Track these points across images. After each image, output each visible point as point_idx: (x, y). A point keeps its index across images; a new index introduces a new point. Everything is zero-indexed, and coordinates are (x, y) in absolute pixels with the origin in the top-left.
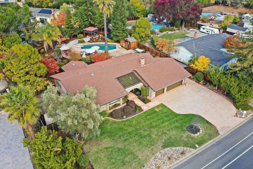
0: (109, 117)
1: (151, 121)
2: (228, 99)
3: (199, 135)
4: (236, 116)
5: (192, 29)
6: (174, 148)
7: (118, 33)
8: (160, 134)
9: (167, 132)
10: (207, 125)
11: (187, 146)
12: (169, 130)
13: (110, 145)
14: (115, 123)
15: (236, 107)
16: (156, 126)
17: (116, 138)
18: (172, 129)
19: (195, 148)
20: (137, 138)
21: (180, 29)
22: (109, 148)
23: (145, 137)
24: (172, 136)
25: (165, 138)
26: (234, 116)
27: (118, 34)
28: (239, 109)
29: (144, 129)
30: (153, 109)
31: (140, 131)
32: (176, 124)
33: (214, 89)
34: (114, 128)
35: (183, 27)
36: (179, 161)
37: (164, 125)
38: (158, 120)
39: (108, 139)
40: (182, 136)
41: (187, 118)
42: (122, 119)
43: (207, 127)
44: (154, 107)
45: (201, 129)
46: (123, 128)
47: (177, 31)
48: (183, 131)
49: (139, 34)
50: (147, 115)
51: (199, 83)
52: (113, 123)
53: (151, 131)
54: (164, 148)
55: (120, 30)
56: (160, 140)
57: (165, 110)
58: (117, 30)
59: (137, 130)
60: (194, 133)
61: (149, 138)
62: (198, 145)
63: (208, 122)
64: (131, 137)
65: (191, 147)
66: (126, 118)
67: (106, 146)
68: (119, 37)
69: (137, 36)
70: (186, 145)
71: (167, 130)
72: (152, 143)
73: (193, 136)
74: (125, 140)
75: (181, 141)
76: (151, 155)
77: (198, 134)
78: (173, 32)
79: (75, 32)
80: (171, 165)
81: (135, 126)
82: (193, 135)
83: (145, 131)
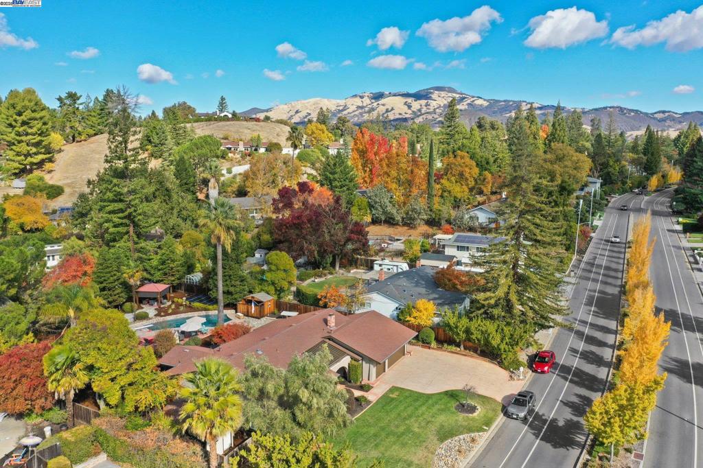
1: (397, 411)
3: (480, 413)
4: (512, 379)
5: (355, 270)
6: (457, 438)
8: (423, 424)
9: (433, 420)
11: (473, 432)
12: (434, 416)
15: (504, 369)
16: (410, 416)
18: (436, 414)
19: (485, 430)
20: (392, 439)
21: (334, 271)
23: (403, 434)
24: (444, 424)
25: (435, 428)
26: (510, 380)
28: (510, 370)
29: (394, 424)
30: (385, 396)
31: (390, 429)
32: (438, 407)
33: (460, 351)
35: (337, 268)
36: (475, 452)
37: (420, 411)
38: (406, 407)
40: (456, 420)
44: (386, 393)
45: (475, 405)
47: (329, 277)
48: (453, 413)
50: (384, 406)
51: (429, 348)
53: (406, 424)
54: (442, 442)
56: (429, 433)
57: (407, 394)
59: (383, 429)
60: (472, 413)
61: (411, 433)
62: (486, 426)
64: (382, 440)
65: (478, 431)
70: (470, 430)
71: (431, 417)
72: (421, 439)
73: (472, 416)
74: (377, 446)
75: (459, 427)
76: (430, 455)
77: (477, 412)
78: (323, 279)
80: (468, 460)
81: (376, 423)
82: (470, 415)
83: (397, 427)
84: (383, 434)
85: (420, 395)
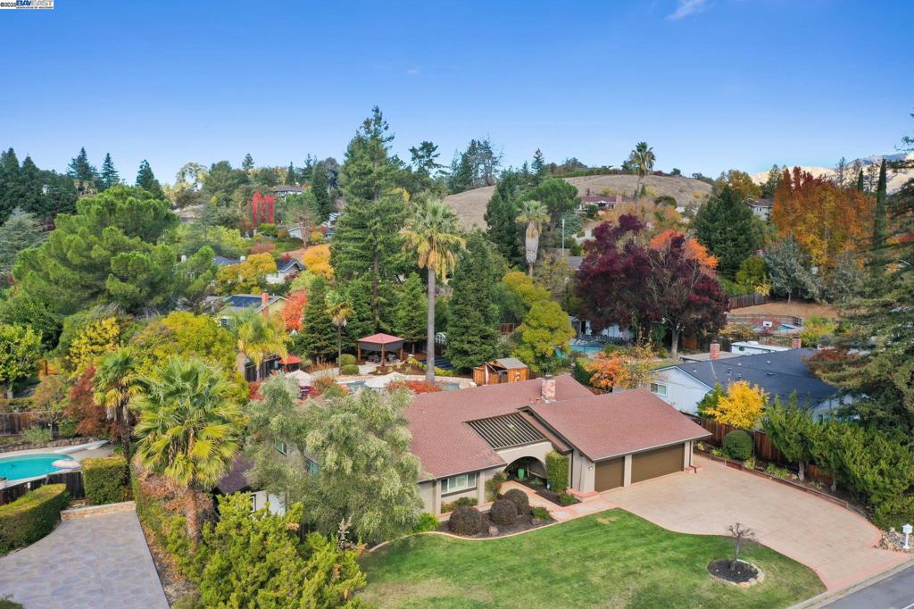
0: (441, 531)
1: (586, 544)
2: (847, 505)
3: (757, 586)
4: (881, 545)
7: (469, 342)
8: (617, 574)
9: (642, 572)
10: (782, 564)
12: (649, 567)
13: (444, 593)
14: (463, 544)
15: (876, 526)
16: (602, 556)
17: (466, 578)
18: (657, 564)
20: (539, 581)
21: (666, 354)
22: (444, 599)
23: (566, 580)
24: (661, 584)
25: (637, 586)
26: (875, 547)
27: (466, 346)
28: (888, 530)
29: (562, 561)
30: (588, 519)
31: (547, 567)
32: (672, 554)
33: (794, 481)
34: (459, 555)
37: (628, 553)
38: (608, 542)
39: (440, 580)
40: (695, 585)
41: (710, 544)
42: (487, 536)
43: (781, 568)
44: (594, 514)
45: (758, 569)
46: (488, 557)
48: (697, 571)
49: (533, 348)
50: (572, 531)
51: (740, 468)
52: (456, 544)
53: (584, 566)
55: (473, 333)
56: (618, 591)
57: (632, 523)
58: (463, 334)
59: (535, 563)
60: (738, 581)
61: (581, 583)
63: (782, 557)
64: (517, 580)
66: (498, 535)
67: (432, 595)
68: (469, 355)
69: (528, 354)
71: (643, 567)
72: (593, 597)
73: (735, 587)
74: (498, 585)
75: (692, 597)
77: (753, 582)
79: (332, 344)
81: (531, 552)
82: (734, 584)
83: (564, 566)
84: (528, 571)
85: (656, 529)
